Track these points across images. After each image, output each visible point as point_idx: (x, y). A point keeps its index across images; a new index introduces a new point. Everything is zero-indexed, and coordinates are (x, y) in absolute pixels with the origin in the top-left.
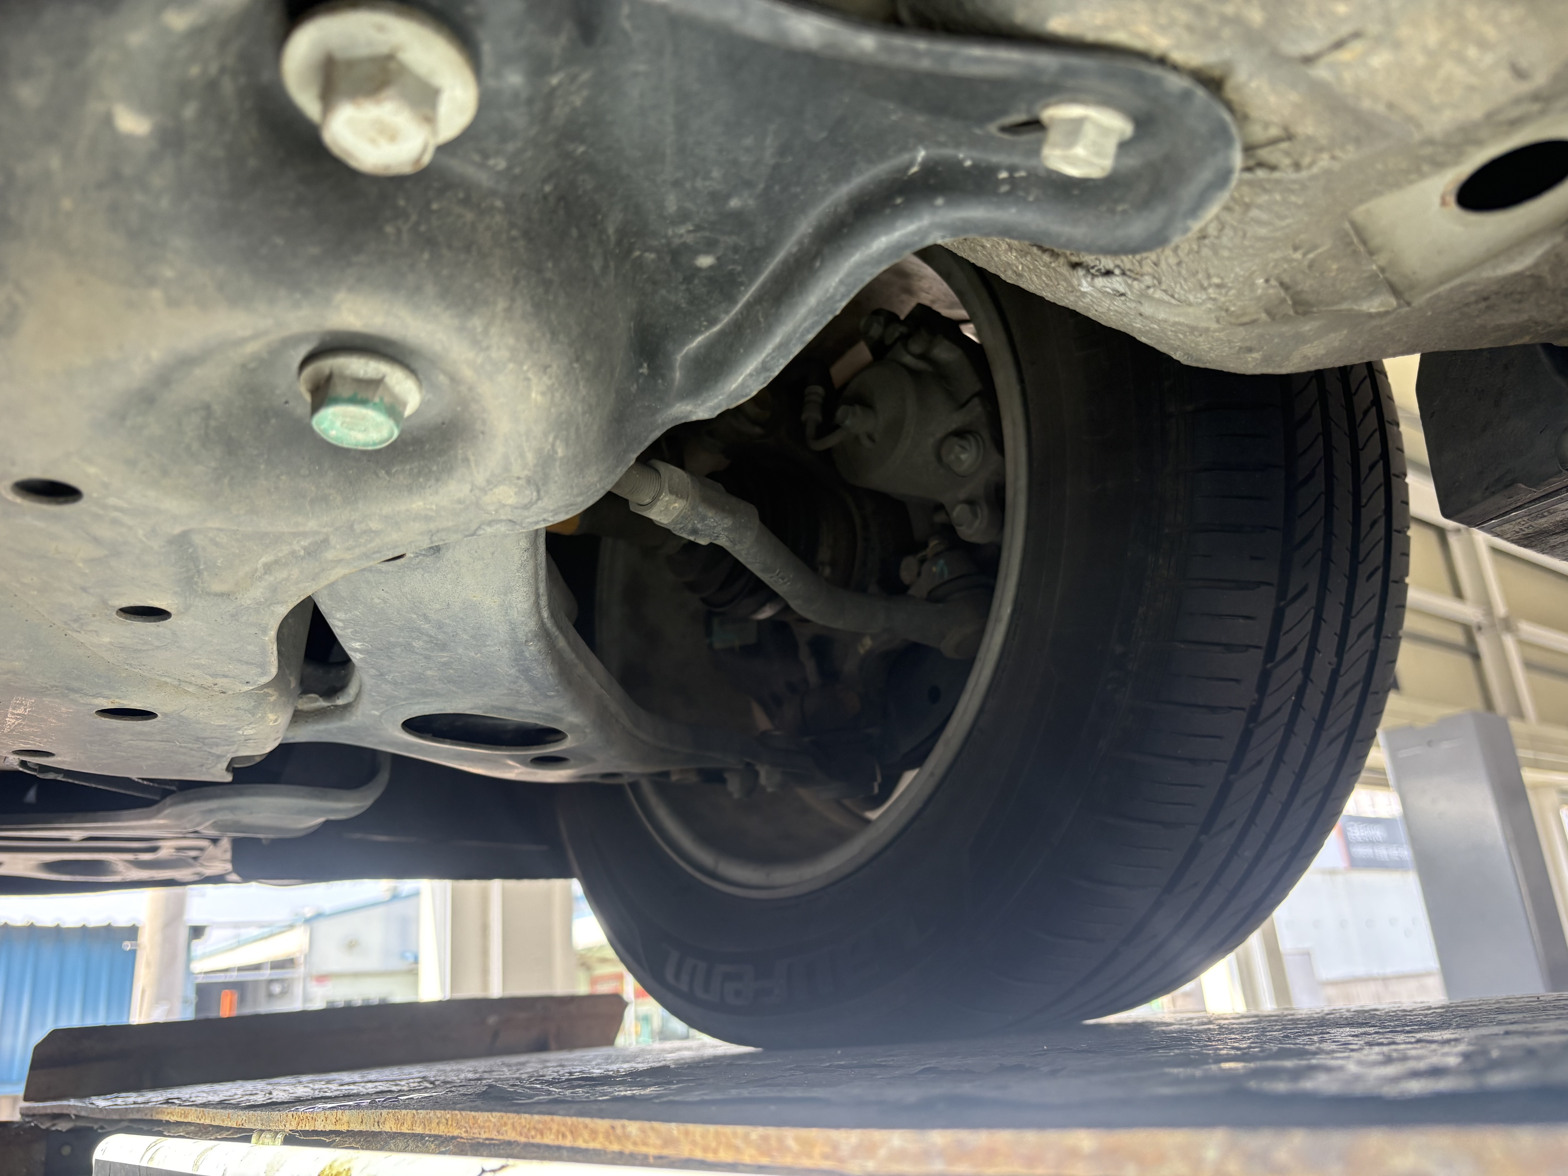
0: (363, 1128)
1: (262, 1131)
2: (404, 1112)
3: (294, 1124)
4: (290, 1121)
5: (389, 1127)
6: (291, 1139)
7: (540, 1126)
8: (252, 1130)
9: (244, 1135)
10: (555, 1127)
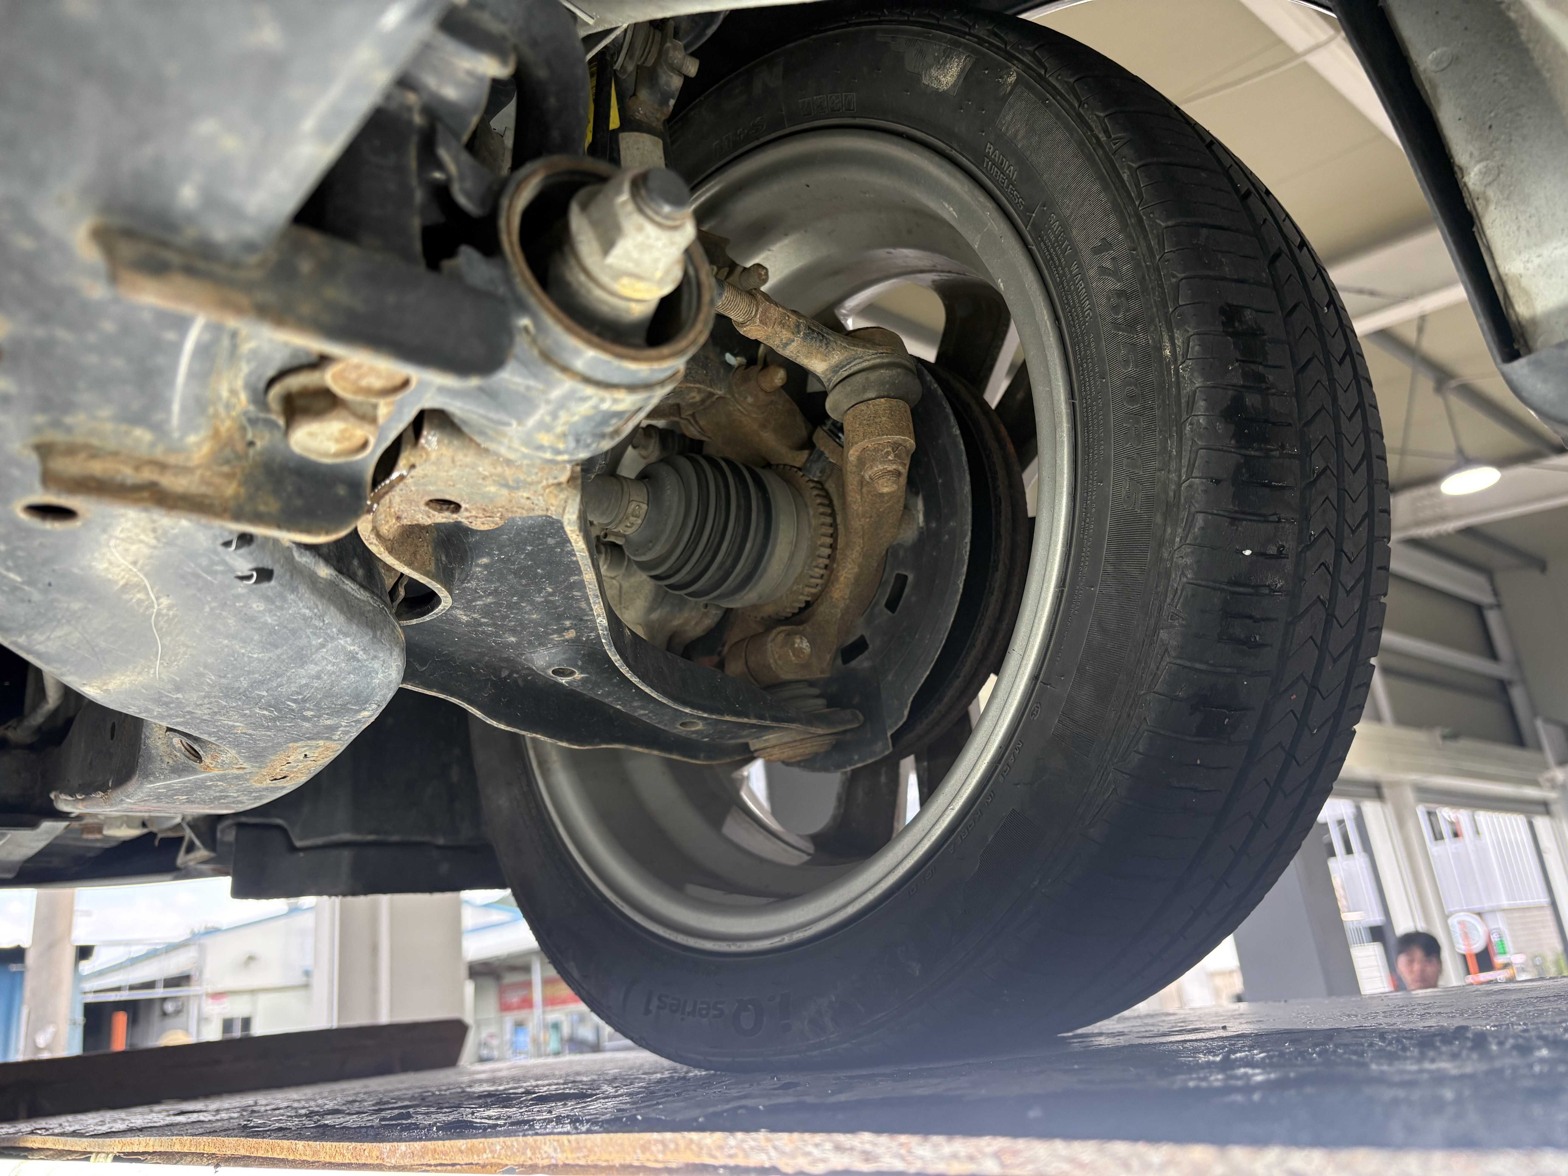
0: (162, 1150)
1: (99, 1153)
2: (186, 1138)
3: (120, 1147)
4: (117, 1145)
5: (177, 1148)
6: (117, 1158)
7: (256, 1146)
8: (91, 1153)
9: (86, 1156)
10: (264, 1146)
